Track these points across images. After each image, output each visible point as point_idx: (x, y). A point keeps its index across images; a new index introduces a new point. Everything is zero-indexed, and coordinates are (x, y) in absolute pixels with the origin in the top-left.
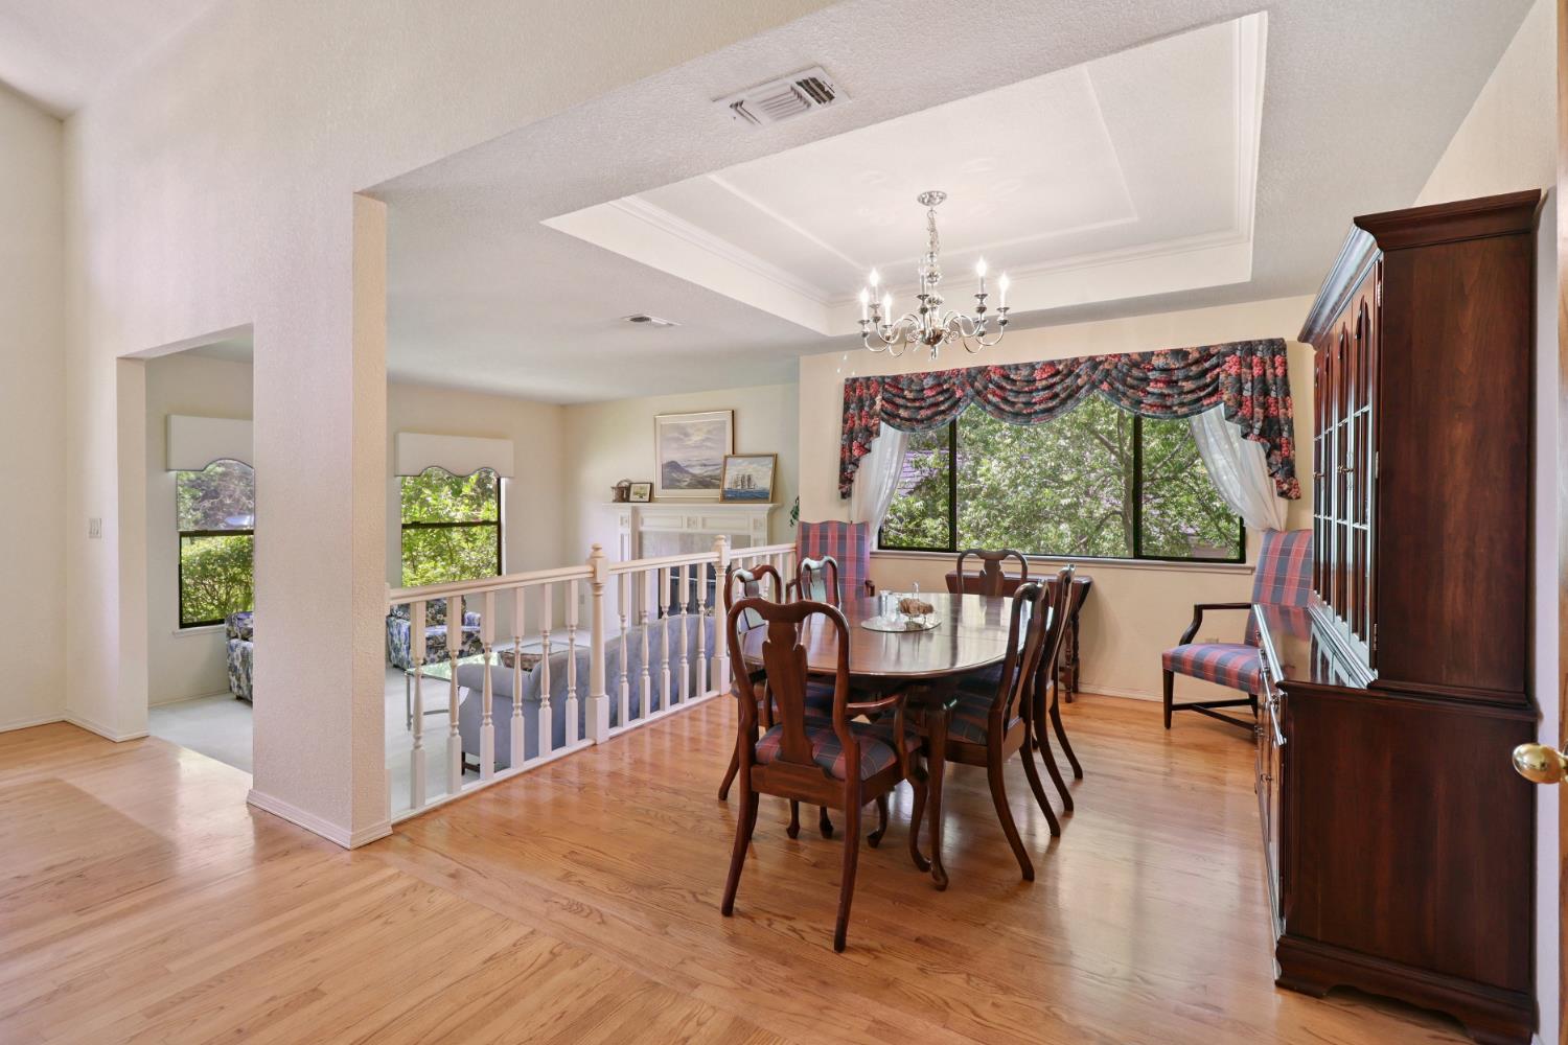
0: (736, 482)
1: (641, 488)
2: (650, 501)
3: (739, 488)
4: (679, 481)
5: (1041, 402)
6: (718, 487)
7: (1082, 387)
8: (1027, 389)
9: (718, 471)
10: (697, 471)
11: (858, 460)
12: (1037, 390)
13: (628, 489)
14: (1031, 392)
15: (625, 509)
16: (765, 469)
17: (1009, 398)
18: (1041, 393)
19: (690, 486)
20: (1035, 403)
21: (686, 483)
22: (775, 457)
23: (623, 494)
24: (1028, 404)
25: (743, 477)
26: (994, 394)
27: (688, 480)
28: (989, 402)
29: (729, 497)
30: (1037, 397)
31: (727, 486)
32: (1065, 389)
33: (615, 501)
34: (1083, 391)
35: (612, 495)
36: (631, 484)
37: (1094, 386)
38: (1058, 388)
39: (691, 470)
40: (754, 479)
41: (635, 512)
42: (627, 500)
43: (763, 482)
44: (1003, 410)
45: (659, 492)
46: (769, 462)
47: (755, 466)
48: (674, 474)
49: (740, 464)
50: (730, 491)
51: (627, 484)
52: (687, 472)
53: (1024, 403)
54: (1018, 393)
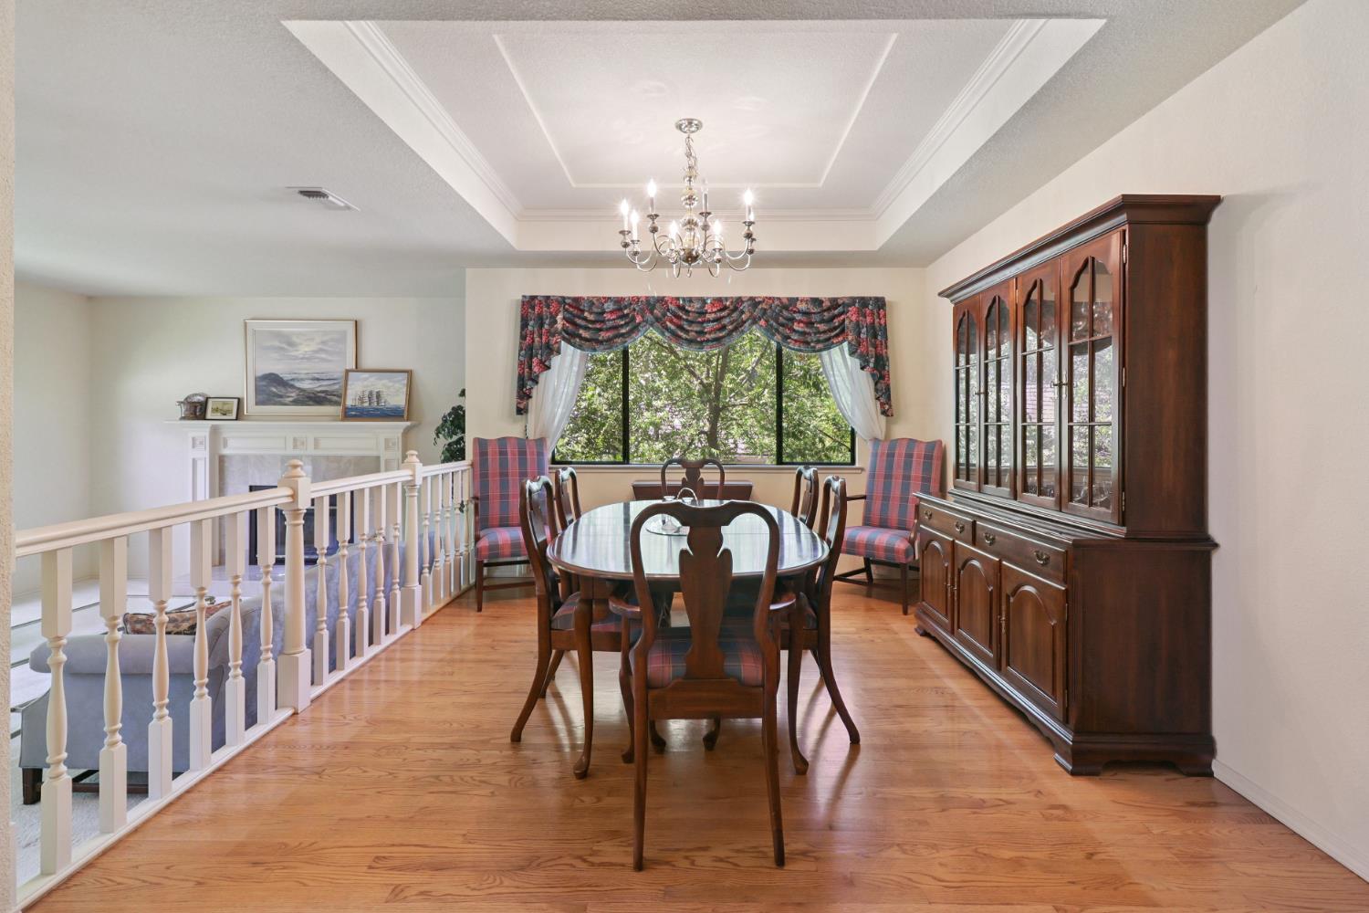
0: (361, 399)
1: (224, 404)
2: (236, 419)
3: (366, 405)
4: (281, 397)
5: (710, 333)
6: (337, 403)
7: (745, 322)
8: (700, 320)
9: (337, 387)
10: (306, 385)
11: (538, 376)
12: (709, 321)
13: (204, 405)
14: (703, 323)
15: (201, 429)
16: (397, 385)
17: (685, 326)
18: (711, 324)
19: (296, 402)
20: (706, 333)
21: (291, 399)
22: (410, 373)
23: (197, 410)
24: (701, 333)
25: (371, 393)
26: (671, 321)
27: (294, 395)
28: (667, 329)
29: (351, 414)
30: (708, 327)
31: (349, 403)
32: (731, 323)
33: (183, 418)
34: (747, 324)
35: (180, 411)
36: (207, 398)
37: (755, 322)
38: (726, 321)
39: (298, 384)
40: (384, 396)
41: (215, 432)
42: (203, 417)
43: (397, 399)
44: (680, 337)
45: (250, 407)
46: (403, 378)
47: (384, 381)
48: (272, 388)
49: (366, 379)
50: (354, 408)
51: (201, 399)
52: (292, 386)
53: (696, 332)
54: (691, 323)
